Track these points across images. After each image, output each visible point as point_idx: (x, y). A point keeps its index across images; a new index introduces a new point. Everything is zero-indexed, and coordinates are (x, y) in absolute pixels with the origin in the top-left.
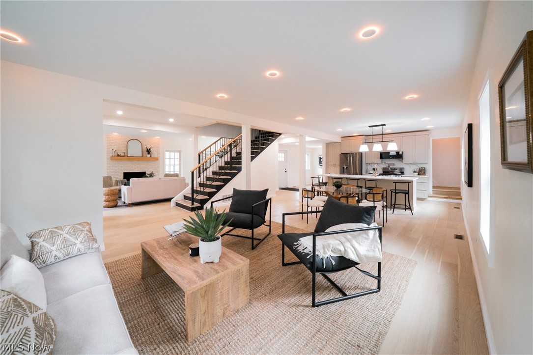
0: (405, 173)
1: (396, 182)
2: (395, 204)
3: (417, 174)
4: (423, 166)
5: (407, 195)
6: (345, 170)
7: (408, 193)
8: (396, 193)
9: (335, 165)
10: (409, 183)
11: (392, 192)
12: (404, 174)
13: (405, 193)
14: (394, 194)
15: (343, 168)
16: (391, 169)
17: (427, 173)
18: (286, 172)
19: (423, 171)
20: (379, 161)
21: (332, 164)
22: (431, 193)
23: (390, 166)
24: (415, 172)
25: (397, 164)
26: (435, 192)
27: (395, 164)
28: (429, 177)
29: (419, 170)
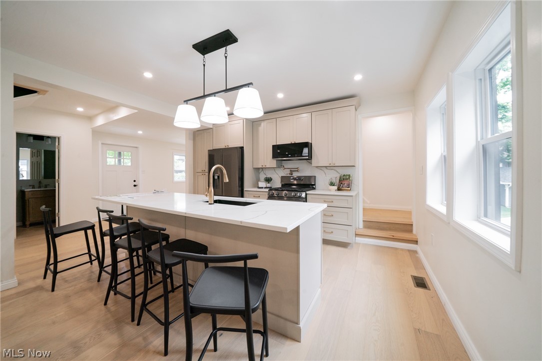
0: (316, 187)
3: (336, 188)
4: (346, 172)
6: (216, 182)
9: (203, 172)
16: (295, 179)
17: (353, 186)
18: (135, 186)
19: (346, 183)
20: (273, 163)
21: (200, 170)
22: (361, 226)
23: (293, 173)
24: (332, 184)
25: (304, 170)
26: (368, 224)
27: (300, 169)
28: (357, 195)
29: (340, 181)
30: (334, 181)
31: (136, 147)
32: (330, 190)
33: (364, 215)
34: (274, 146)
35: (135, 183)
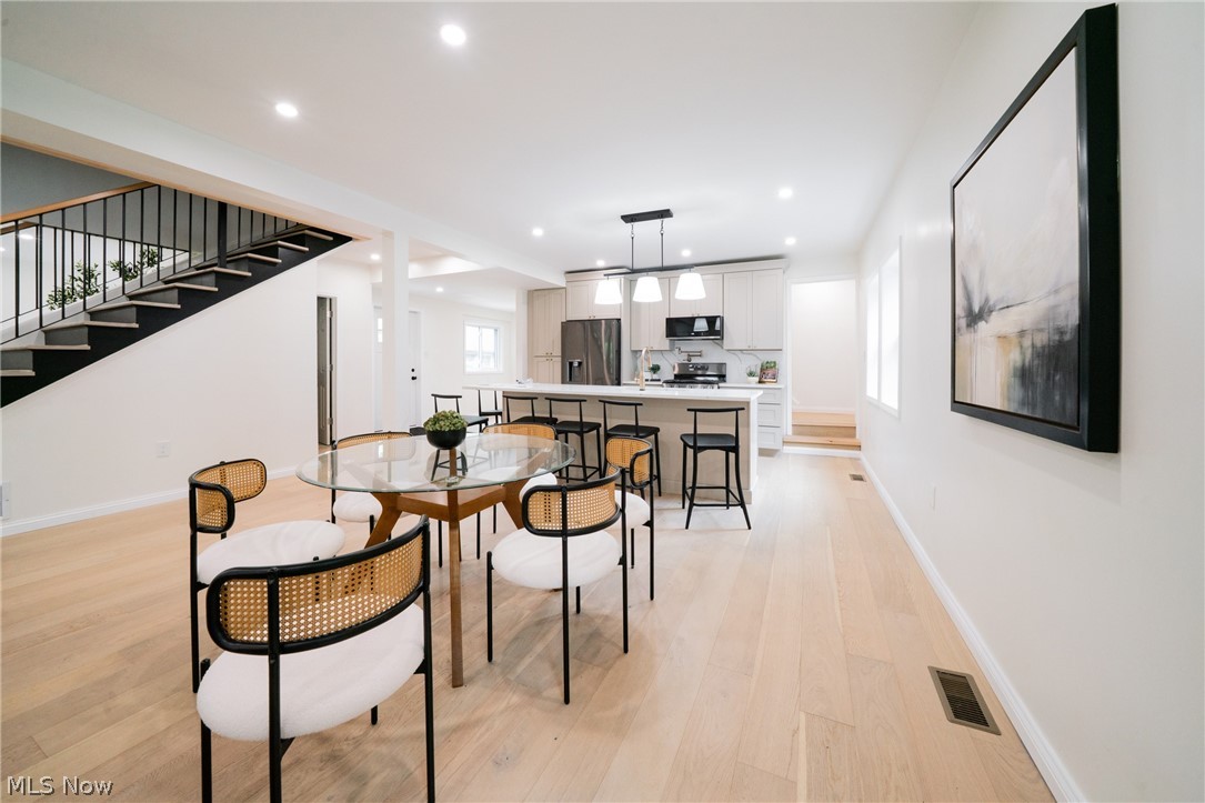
0: (728, 378)
1: (697, 410)
2: (694, 487)
3: (757, 379)
4: (770, 357)
5: (732, 456)
6: (576, 372)
7: (735, 449)
8: (697, 450)
9: (549, 356)
10: (738, 409)
11: (686, 445)
12: (725, 381)
13: (728, 450)
14: (690, 452)
15: (571, 364)
16: (696, 367)
17: (780, 378)
18: (414, 378)
19: (770, 372)
20: (665, 343)
21: (542, 353)
22: (790, 432)
23: (693, 358)
24: (751, 374)
25: (709, 354)
26: (800, 429)
27: (703, 353)
28: (786, 387)
29: (762, 370)
30: (753, 370)
31: (415, 312)
32: (749, 383)
33: (793, 419)
34: (667, 319)
35: (414, 374)
